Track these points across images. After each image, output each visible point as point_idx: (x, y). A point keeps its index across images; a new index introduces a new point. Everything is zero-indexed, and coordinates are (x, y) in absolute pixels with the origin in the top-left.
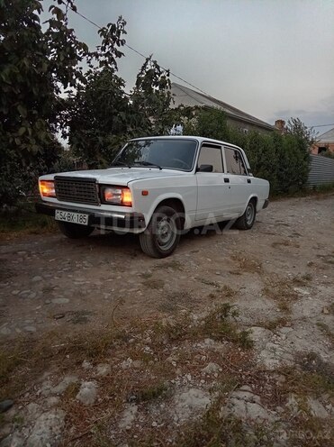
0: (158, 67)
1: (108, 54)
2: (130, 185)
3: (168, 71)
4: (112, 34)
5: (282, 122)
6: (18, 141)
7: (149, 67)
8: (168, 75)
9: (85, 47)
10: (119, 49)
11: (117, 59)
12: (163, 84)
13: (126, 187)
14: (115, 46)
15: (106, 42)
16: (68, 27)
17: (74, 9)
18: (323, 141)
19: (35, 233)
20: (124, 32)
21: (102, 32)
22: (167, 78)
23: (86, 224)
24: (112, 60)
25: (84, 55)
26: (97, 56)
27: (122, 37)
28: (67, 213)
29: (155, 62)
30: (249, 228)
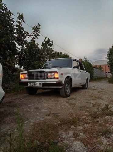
0: (49, 40)
1: (35, 35)
2: (58, 71)
3: (52, 41)
4: (36, 29)
5: (81, 59)
6: (7, 63)
7: (47, 40)
8: (52, 42)
9: (28, 33)
10: (39, 34)
11: (38, 37)
12: (51, 45)
13: (56, 72)
14: (37, 33)
15: (34, 31)
16: (22, 27)
17: (24, 21)
18: (94, 65)
19: (16, 94)
20: (40, 29)
21: (33, 28)
22: (52, 43)
23: (42, 86)
24: (36, 37)
25: (27, 36)
26: (31, 36)
27: (39, 30)
28: (33, 83)
29: (48, 38)
30: (87, 88)
